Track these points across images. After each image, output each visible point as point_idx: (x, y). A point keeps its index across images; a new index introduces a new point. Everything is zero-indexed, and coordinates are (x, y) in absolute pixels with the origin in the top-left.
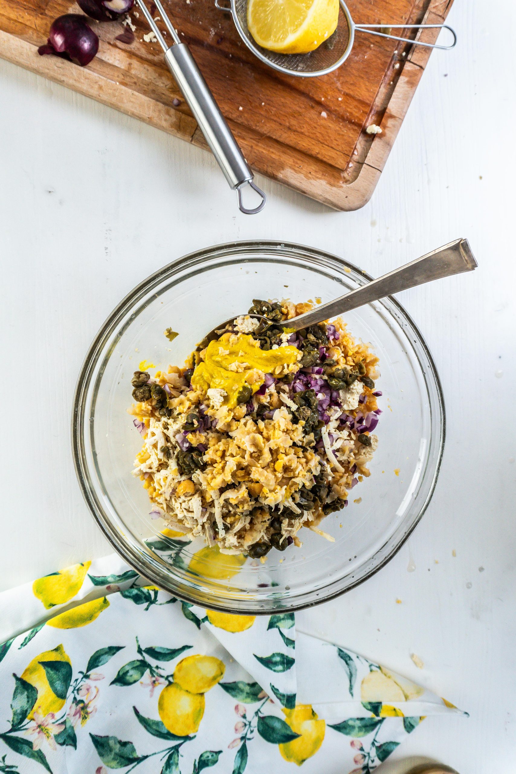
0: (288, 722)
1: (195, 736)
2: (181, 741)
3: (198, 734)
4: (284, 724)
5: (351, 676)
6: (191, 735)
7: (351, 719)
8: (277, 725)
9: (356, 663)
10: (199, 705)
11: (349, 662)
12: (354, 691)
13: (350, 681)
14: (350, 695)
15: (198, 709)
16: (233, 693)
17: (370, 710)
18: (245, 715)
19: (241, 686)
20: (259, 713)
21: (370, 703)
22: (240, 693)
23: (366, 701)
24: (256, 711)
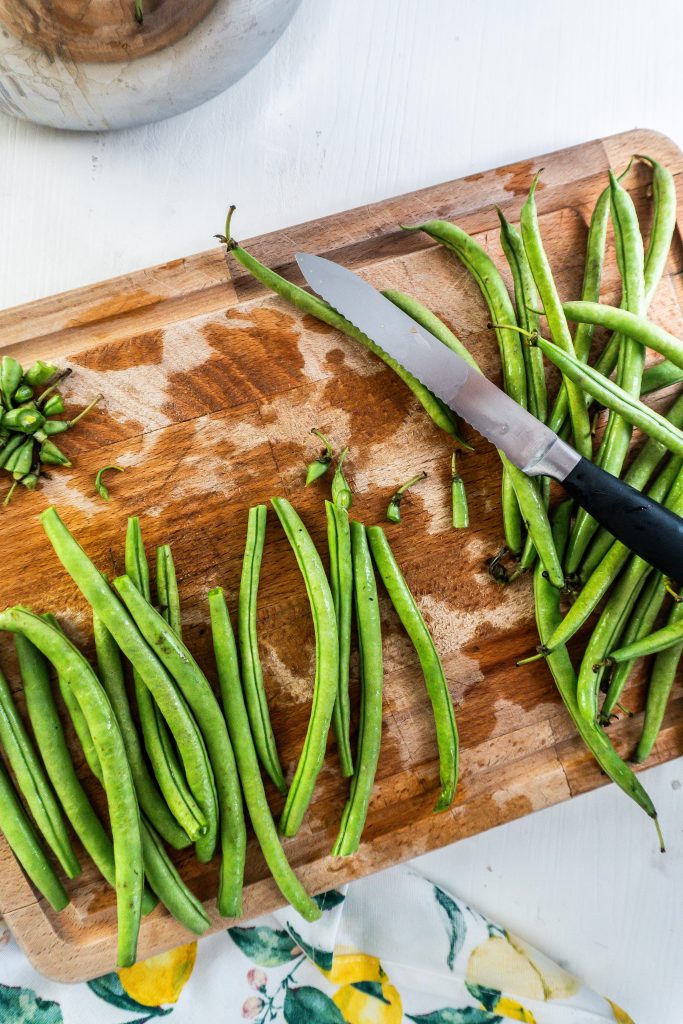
0: (338, 1003)
1: (171, 1010)
2: (146, 1015)
3: (175, 1006)
4: (330, 1003)
5: (454, 939)
6: (165, 1007)
7: (448, 1009)
8: (318, 1005)
9: (467, 918)
10: (185, 954)
11: (453, 913)
12: (456, 963)
13: (452, 947)
14: (448, 968)
15: (184, 961)
16: (249, 949)
17: (478, 998)
18: (264, 986)
19: (263, 935)
20: (289, 981)
21: (480, 988)
22: (261, 949)
23: (473, 982)
24: (285, 977)
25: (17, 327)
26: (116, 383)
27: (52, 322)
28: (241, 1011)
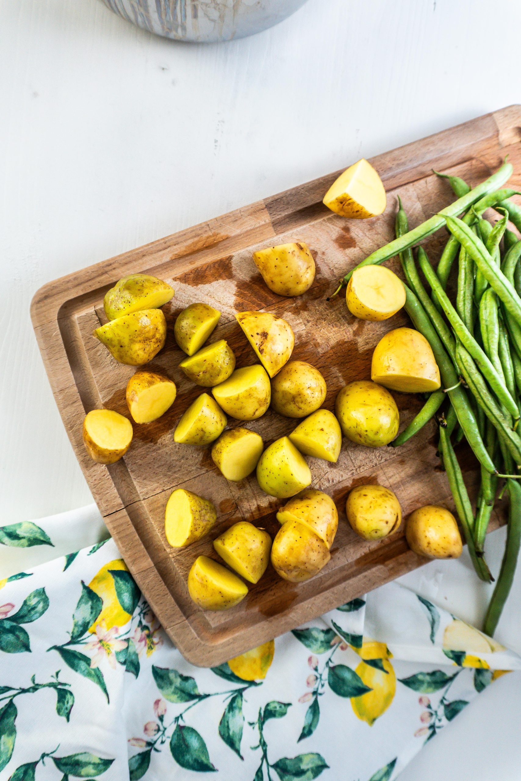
0: (359, 673)
1: (261, 683)
2: (245, 685)
3: (265, 681)
4: (354, 674)
5: (433, 623)
6: (258, 681)
7: (421, 673)
8: (347, 676)
10: (268, 650)
11: (431, 607)
12: (436, 638)
13: (432, 628)
14: (431, 642)
15: (267, 654)
16: (307, 643)
17: (452, 659)
18: (317, 667)
19: (315, 634)
20: (330, 662)
21: (452, 652)
22: (315, 642)
23: (448, 649)
24: (327, 660)
25: (140, 261)
26: (206, 293)
27: (162, 256)
28: (305, 683)
